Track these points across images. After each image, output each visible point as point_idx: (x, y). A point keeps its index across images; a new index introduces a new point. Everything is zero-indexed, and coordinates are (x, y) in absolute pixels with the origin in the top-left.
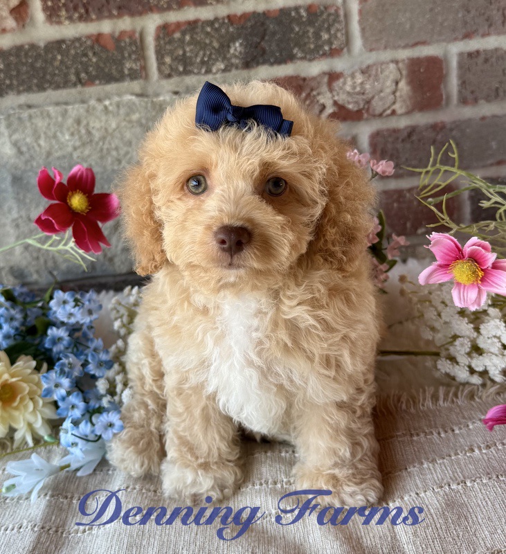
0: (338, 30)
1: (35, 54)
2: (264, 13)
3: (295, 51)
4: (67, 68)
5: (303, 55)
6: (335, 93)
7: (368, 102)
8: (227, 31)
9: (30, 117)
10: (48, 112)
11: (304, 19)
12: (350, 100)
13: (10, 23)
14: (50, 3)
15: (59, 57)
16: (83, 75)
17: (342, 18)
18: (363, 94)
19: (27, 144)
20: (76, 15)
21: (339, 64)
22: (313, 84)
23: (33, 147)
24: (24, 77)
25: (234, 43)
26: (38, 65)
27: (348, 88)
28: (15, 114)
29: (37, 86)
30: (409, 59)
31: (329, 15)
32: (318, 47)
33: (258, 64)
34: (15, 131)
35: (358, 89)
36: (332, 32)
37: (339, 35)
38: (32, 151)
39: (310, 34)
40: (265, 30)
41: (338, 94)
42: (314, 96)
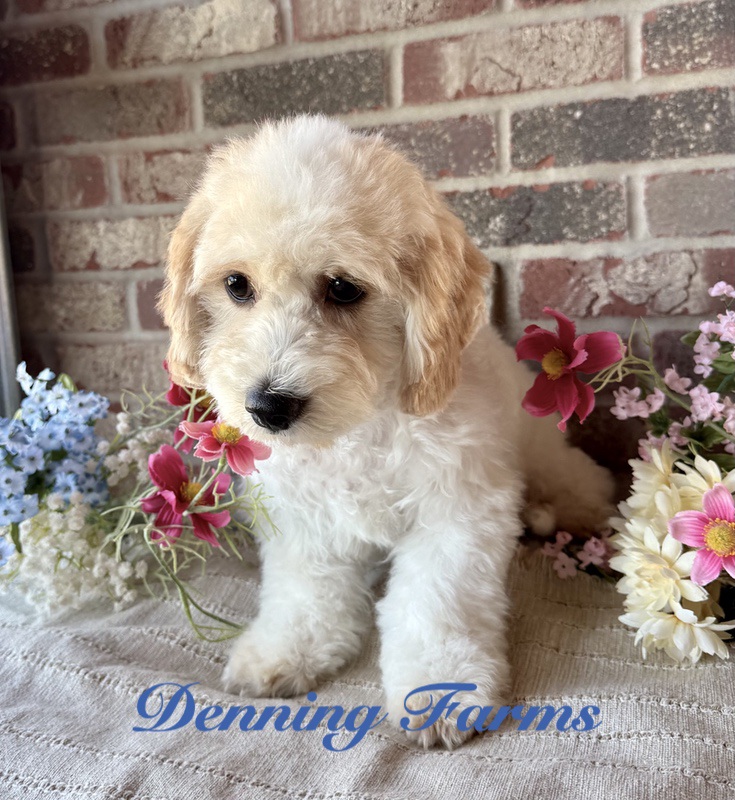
0: (618, 211)
2: (531, 188)
3: (565, 231)
5: (574, 236)
6: (611, 282)
7: (653, 296)
8: (488, 205)
11: (578, 197)
12: (629, 291)
17: (624, 197)
18: (647, 285)
21: (618, 249)
22: (586, 269)
25: (495, 217)
27: (628, 277)
30: (706, 249)
31: (609, 193)
32: (594, 228)
33: (521, 242)
35: (640, 279)
36: (611, 212)
37: (620, 216)
39: (584, 214)
40: (531, 206)
41: (615, 284)
42: (585, 283)
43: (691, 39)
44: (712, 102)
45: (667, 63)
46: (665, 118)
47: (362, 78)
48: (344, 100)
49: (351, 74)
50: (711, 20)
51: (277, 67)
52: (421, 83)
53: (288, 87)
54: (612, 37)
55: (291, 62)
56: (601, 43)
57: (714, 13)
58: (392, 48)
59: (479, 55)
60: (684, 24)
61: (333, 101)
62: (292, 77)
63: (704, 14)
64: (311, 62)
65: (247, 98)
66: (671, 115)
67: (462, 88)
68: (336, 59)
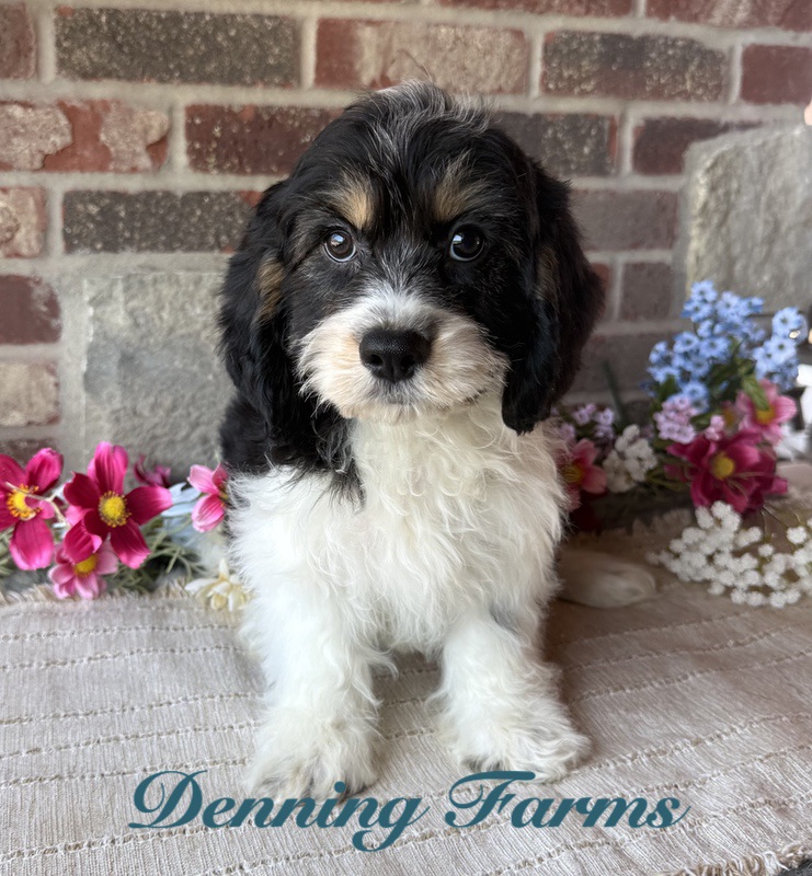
1: (169, 205)
4: (207, 227)
9: (155, 281)
10: (178, 277)
13: (145, 161)
14: (198, 146)
15: (199, 213)
16: (224, 238)
19: (145, 315)
20: (228, 165)
23: (153, 319)
24: (150, 231)
26: (171, 219)
28: (136, 275)
29: (165, 244)
34: (133, 297)
38: (151, 324)
43: (579, 67)
44: (590, 129)
45: (560, 85)
46: (555, 138)
47: (270, 48)
48: (247, 69)
49: (256, 40)
50: (595, 51)
51: (163, 16)
52: (336, 66)
53: (177, 41)
54: (517, 51)
55: (182, 13)
56: (508, 56)
57: (598, 46)
58: (304, 20)
59: (396, 45)
60: (576, 51)
61: (233, 69)
62: (181, 31)
63: (591, 44)
64: (208, 18)
65: (120, 47)
66: (560, 135)
67: (378, 79)
68: (239, 19)
